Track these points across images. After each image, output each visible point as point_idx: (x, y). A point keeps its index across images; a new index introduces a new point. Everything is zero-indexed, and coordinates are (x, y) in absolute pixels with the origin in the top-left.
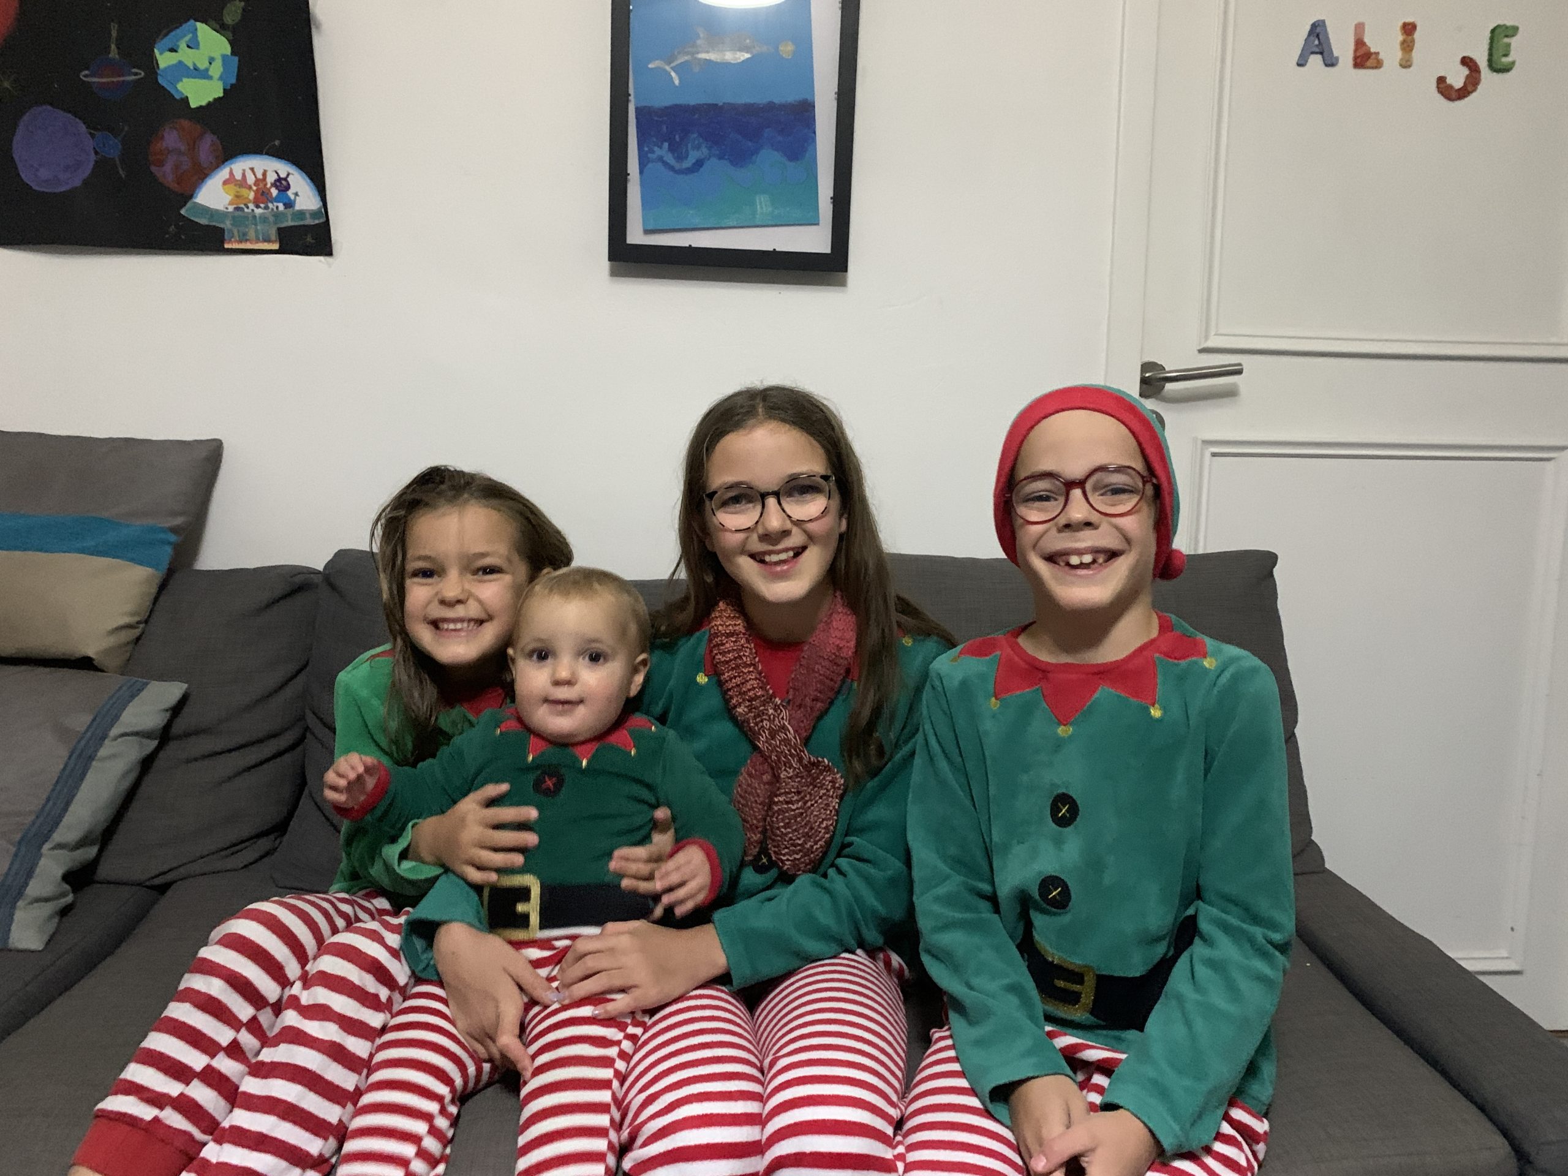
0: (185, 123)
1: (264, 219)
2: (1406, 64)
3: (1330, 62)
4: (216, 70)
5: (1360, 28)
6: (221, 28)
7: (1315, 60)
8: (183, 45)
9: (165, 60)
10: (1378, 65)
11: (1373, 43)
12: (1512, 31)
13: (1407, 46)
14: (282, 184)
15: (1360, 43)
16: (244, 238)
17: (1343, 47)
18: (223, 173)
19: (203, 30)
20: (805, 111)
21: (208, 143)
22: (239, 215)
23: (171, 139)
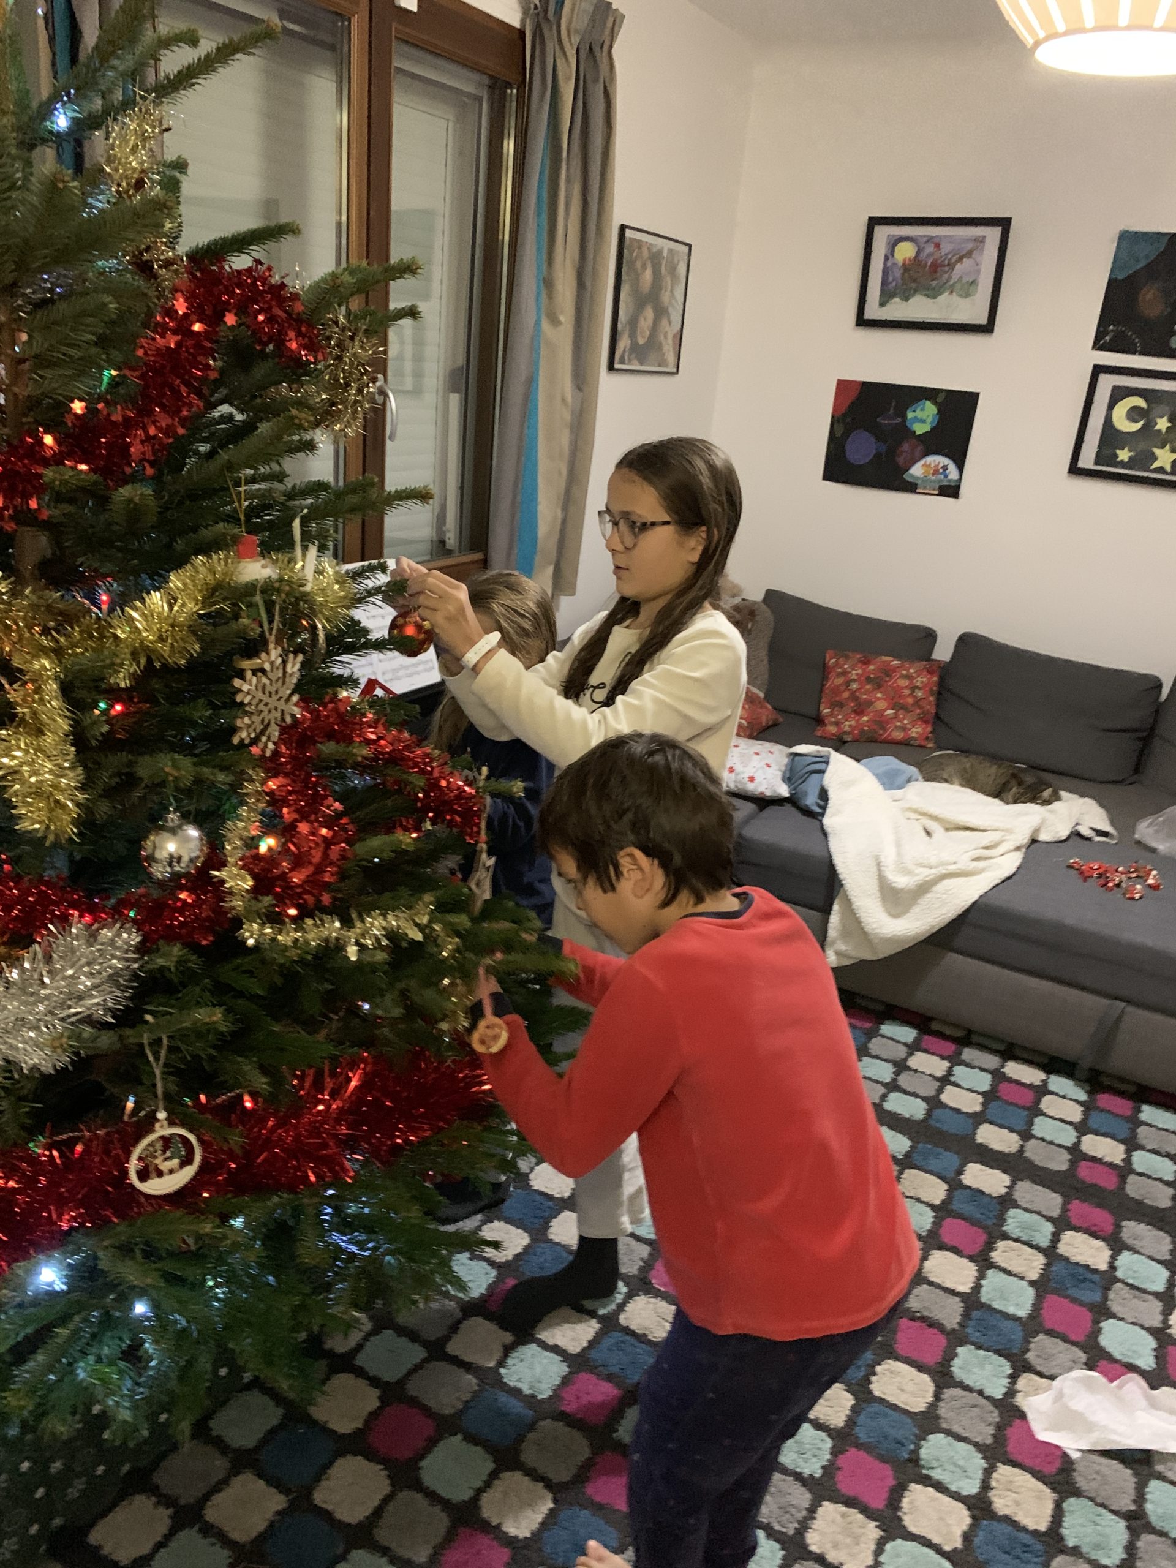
0: (914, 441)
1: (934, 481)
4: (929, 420)
6: (935, 403)
8: (918, 410)
9: (910, 415)
14: (945, 468)
16: (925, 488)
18: (922, 462)
19: (928, 404)
21: (920, 449)
22: (925, 479)
23: (906, 447)
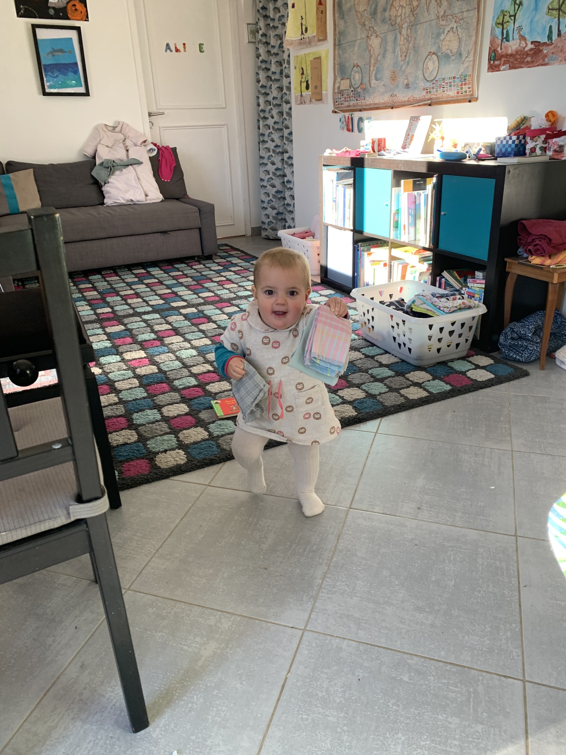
2: (185, 51)
3: (171, 51)
5: (175, 44)
7: (168, 51)
10: (180, 51)
11: (178, 48)
12: (203, 44)
13: (185, 48)
15: (176, 48)
17: (173, 49)
20: (76, 64)
